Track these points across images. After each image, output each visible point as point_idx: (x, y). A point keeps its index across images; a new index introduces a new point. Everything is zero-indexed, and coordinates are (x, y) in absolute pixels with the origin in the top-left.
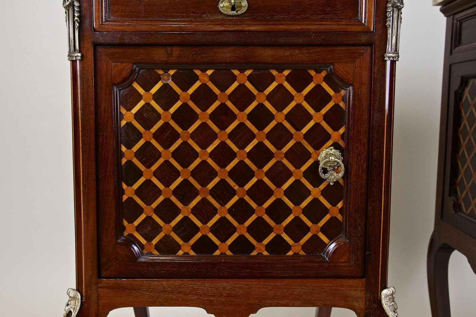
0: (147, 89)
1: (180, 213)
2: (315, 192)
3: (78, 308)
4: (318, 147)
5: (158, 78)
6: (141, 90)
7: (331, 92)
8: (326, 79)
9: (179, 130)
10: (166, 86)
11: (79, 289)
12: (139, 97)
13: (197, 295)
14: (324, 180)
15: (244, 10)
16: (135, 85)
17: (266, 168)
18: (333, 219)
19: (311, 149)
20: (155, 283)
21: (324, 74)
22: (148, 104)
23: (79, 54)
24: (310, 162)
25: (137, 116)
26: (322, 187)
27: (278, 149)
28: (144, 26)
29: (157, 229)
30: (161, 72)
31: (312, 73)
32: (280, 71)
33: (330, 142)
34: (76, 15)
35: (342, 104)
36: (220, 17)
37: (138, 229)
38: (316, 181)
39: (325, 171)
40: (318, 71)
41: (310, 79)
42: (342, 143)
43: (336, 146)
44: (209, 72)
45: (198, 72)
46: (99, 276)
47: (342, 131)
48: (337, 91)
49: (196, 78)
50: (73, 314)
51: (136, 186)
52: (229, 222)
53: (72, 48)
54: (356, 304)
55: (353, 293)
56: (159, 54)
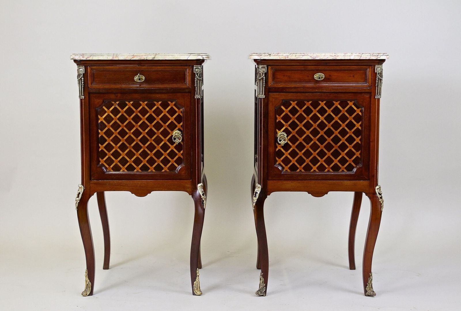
0: (108, 109)
1: (121, 155)
2: (172, 147)
3: (83, 191)
4: (172, 130)
5: (113, 105)
6: (106, 109)
7: (177, 110)
8: (175, 105)
9: (120, 124)
10: (115, 108)
11: (83, 184)
12: (105, 112)
13: (127, 186)
14: (175, 143)
15: (144, 80)
16: (104, 107)
17: (153, 138)
18: (179, 158)
19: (170, 131)
20: (111, 181)
21: (174, 103)
22: (109, 115)
23: (84, 97)
24: (170, 136)
25: (105, 119)
26: (175, 145)
27: (157, 131)
28: (107, 86)
29: (113, 161)
30: (113, 103)
31: (170, 103)
32: (158, 102)
33: (177, 128)
34: (83, 83)
35: (181, 114)
36: (135, 83)
37: (105, 161)
38: (173, 143)
39: (175, 139)
40: (172, 102)
41: (169, 105)
42: (182, 129)
43: (179, 130)
44: (131, 103)
45: (127, 103)
46: (90, 179)
47: (181, 124)
48: (179, 109)
49: (127, 105)
50: (81, 193)
51: (104, 145)
52: (140, 159)
53: (81, 94)
54: (188, 190)
55: (187, 185)
56: (113, 96)
